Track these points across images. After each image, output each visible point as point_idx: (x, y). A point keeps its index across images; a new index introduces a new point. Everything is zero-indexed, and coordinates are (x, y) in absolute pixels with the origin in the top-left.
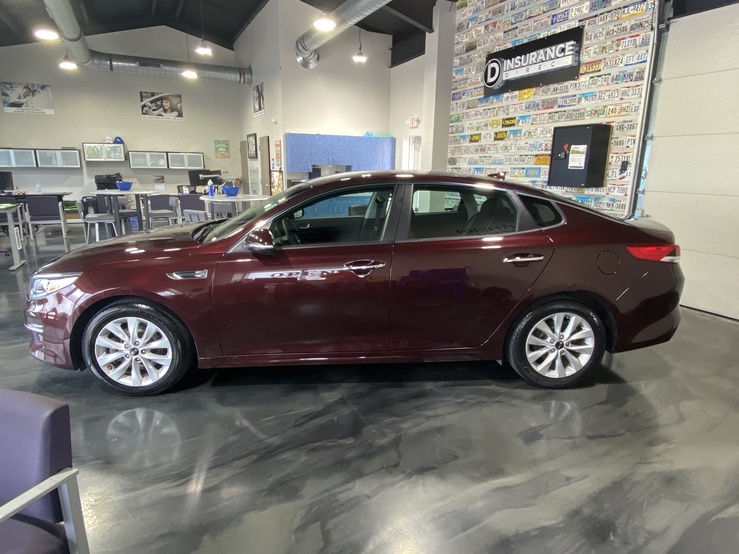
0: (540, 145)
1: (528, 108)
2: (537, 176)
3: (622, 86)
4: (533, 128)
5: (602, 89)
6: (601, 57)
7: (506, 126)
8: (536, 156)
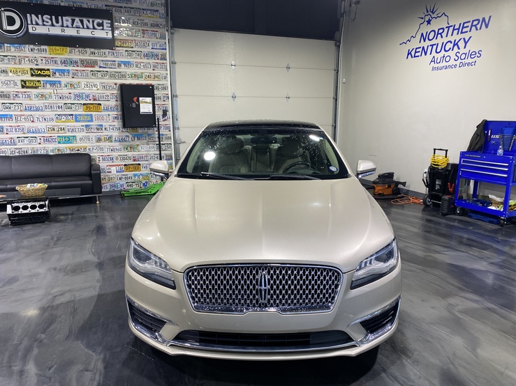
0: (88, 96)
1: (64, 62)
2: (89, 121)
3: (152, 61)
4: (75, 80)
5: (136, 60)
6: (130, 38)
7: (37, 76)
8: (84, 104)
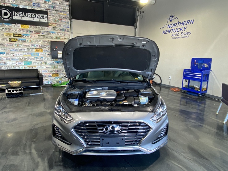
0: (37, 46)
2: (37, 56)
4: (31, 39)
5: (57, 32)
6: (55, 22)
7: (16, 37)
